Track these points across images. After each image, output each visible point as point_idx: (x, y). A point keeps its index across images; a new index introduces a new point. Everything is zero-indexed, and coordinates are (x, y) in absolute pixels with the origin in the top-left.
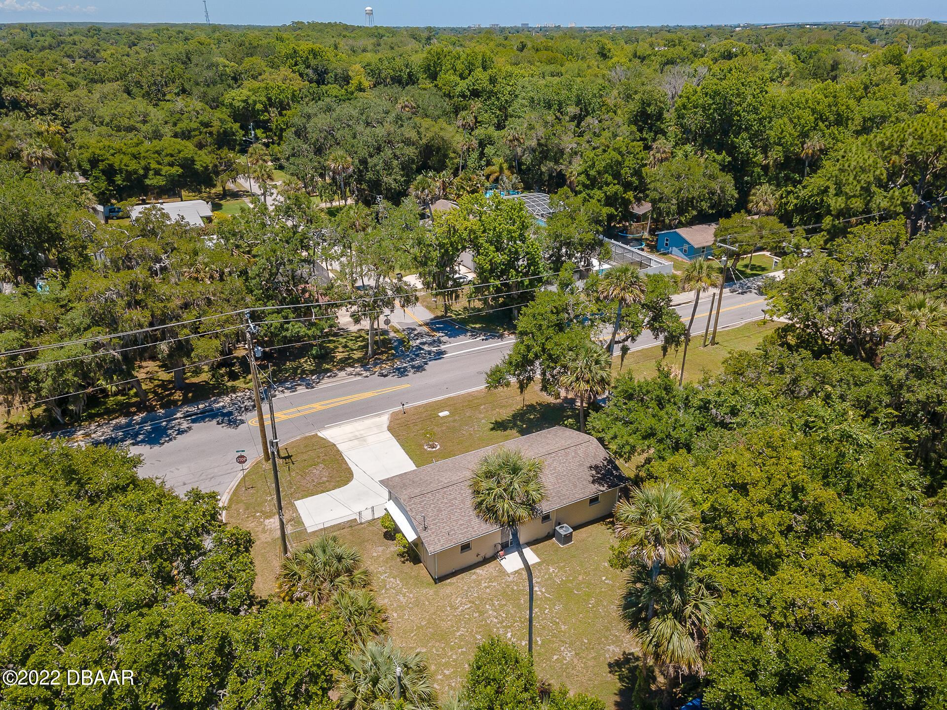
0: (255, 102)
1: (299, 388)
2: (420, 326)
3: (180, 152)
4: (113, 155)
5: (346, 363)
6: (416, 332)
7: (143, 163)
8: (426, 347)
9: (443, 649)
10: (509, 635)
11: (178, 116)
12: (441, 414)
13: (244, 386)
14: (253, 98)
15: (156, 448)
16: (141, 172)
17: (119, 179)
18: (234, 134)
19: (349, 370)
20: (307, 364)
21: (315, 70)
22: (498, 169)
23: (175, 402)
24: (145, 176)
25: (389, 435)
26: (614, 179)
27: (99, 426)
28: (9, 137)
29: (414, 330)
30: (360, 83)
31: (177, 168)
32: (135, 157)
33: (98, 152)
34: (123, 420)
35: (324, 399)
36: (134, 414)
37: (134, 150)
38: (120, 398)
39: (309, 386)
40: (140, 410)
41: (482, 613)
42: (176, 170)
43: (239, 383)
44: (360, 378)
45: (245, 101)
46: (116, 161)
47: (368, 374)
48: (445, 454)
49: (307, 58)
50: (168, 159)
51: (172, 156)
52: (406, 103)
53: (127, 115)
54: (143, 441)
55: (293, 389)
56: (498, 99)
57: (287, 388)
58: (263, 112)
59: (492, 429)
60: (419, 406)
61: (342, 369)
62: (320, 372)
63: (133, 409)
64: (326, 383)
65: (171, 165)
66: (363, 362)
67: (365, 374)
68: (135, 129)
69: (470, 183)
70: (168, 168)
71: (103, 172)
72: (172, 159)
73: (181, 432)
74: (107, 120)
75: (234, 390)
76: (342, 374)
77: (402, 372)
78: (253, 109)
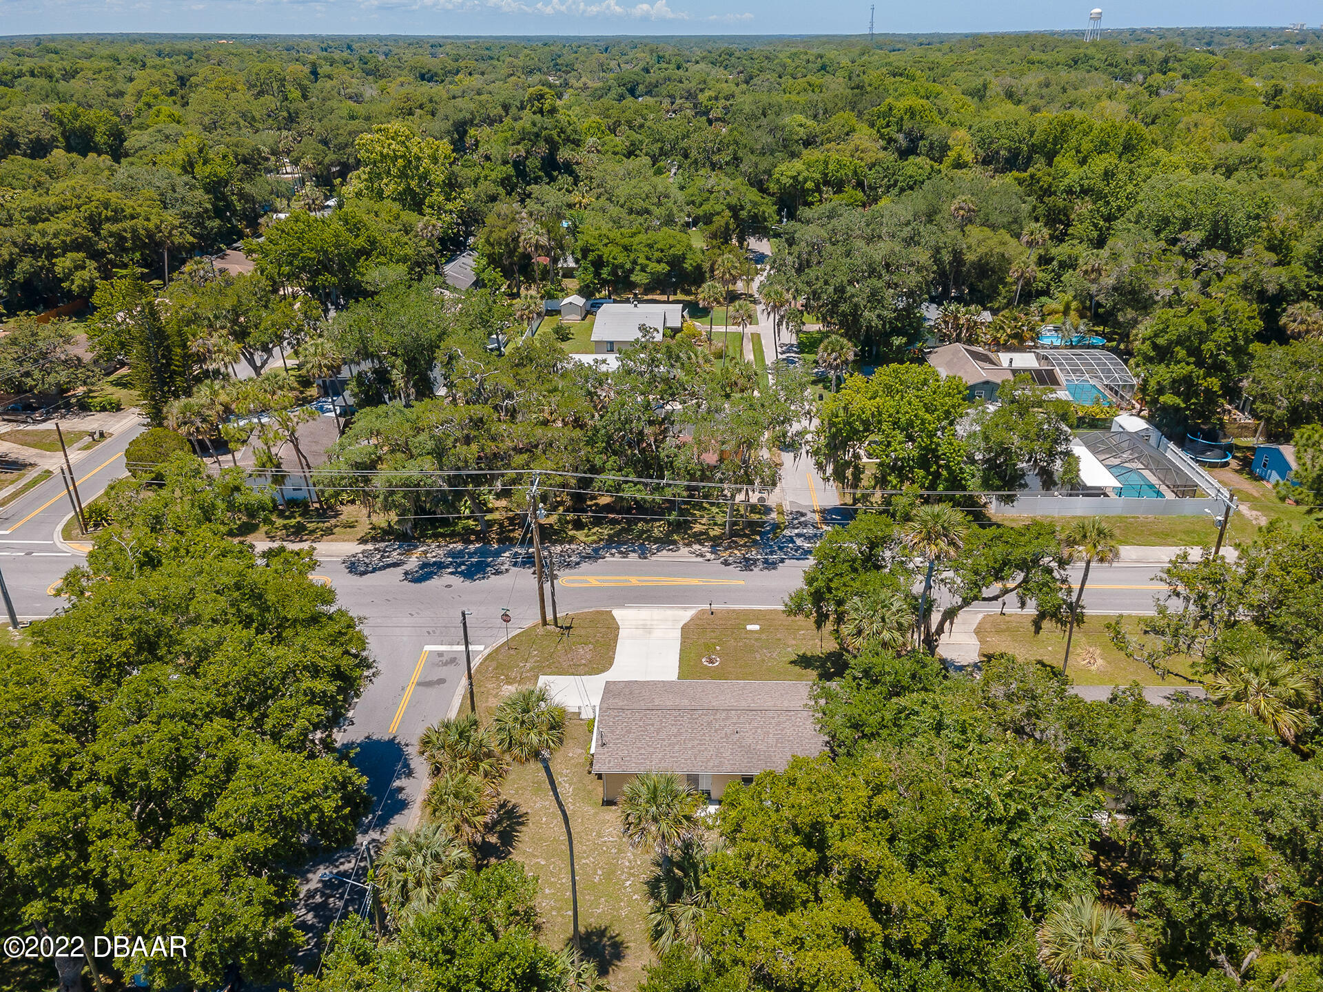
0: (806, 180)
1: (632, 555)
2: (814, 511)
3: (671, 247)
4: (606, 245)
5: (699, 538)
6: (803, 519)
7: (632, 256)
8: (799, 542)
9: (560, 870)
10: (628, 883)
11: (707, 194)
12: (749, 627)
13: (583, 539)
14: (805, 174)
15: (467, 583)
16: (628, 266)
17: (605, 274)
18: (765, 220)
19: (697, 547)
20: (658, 529)
21: (908, 135)
22: (1061, 308)
23: (511, 540)
24: (631, 271)
25: (678, 634)
26: (1189, 355)
27: (439, 546)
28: (513, 220)
29: (803, 515)
30: (960, 156)
31: (663, 265)
32: (626, 248)
33: (592, 241)
34: (459, 546)
35: (646, 574)
36: (471, 542)
37: (626, 241)
38: (471, 522)
39: (643, 556)
40: (477, 540)
41: (620, 851)
42: (663, 268)
43: (580, 535)
44: (700, 559)
45: (794, 178)
46: (605, 252)
47: (713, 556)
48: (720, 674)
49: (902, 119)
50: (658, 254)
51: (662, 251)
52: (963, 205)
53: (644, 196)
54: (461, 573)
55: (625, 554)
56: (1108, 203)
57: (620, 552)
58: (814, 191)
59: (791, 662)
60: (734, 611)
61: (689, 545)
62: (666, 542)
63: (472, 538)
64: (664, 556)
65: (659, 261)
66: (716, 542)
67: (709, 556)
68: (648, 212)
69: (1013, 324)
70: (655, 264)
71: (593, 263)
72: (661, 255)
73: (498, 573)
74: (622, 201)
75: (572, 540)
76: (684, 551)
77: (748, 564)
78: (802, 187)
